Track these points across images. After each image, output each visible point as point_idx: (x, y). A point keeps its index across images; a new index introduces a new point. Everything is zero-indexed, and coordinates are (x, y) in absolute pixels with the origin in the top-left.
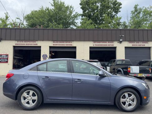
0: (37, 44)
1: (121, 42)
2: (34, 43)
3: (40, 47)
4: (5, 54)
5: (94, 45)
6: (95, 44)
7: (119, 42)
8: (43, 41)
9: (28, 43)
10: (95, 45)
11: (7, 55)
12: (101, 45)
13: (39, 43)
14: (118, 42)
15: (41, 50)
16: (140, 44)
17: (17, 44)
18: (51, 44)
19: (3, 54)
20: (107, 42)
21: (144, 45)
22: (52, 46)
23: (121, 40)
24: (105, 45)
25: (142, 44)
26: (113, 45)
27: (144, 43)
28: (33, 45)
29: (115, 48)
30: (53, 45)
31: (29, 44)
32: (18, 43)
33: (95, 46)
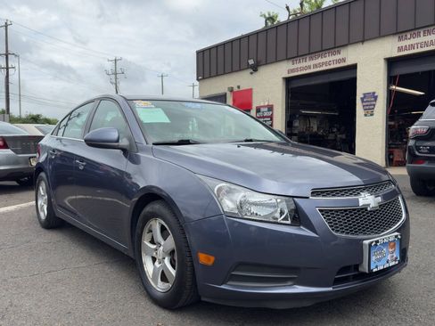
0: (344, 60)
2: (337, 57)
3: (354, 67)
4: (266, 104)
8: (363, 42)
9: (320, 60)
11: (270, 108)
13: (350, 55)
15: (356, 78)
17: (293, 71)
18: (391, 47)
19: (262, 104)
22: (395, 54)
28: (332, 66)
30: (400, 49)
31: (323, 63)
32: (296, 66)
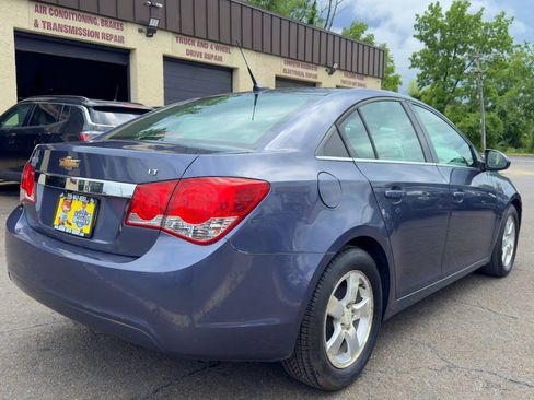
1: (150, 32)
5: (36, 25)
6: (41, 17)
7: (145, 29)
10: (41, 25)
12: (73, 30)
14: (140, 31)
16: (209, 51)
20: (99, 21)
21: (220, 59)
23: (154, 23)
24: (90, 33)
25: (214, 52)
26: (121, 39)
27: (222, 49)
29: (126, 53)
33: (41, 30)
